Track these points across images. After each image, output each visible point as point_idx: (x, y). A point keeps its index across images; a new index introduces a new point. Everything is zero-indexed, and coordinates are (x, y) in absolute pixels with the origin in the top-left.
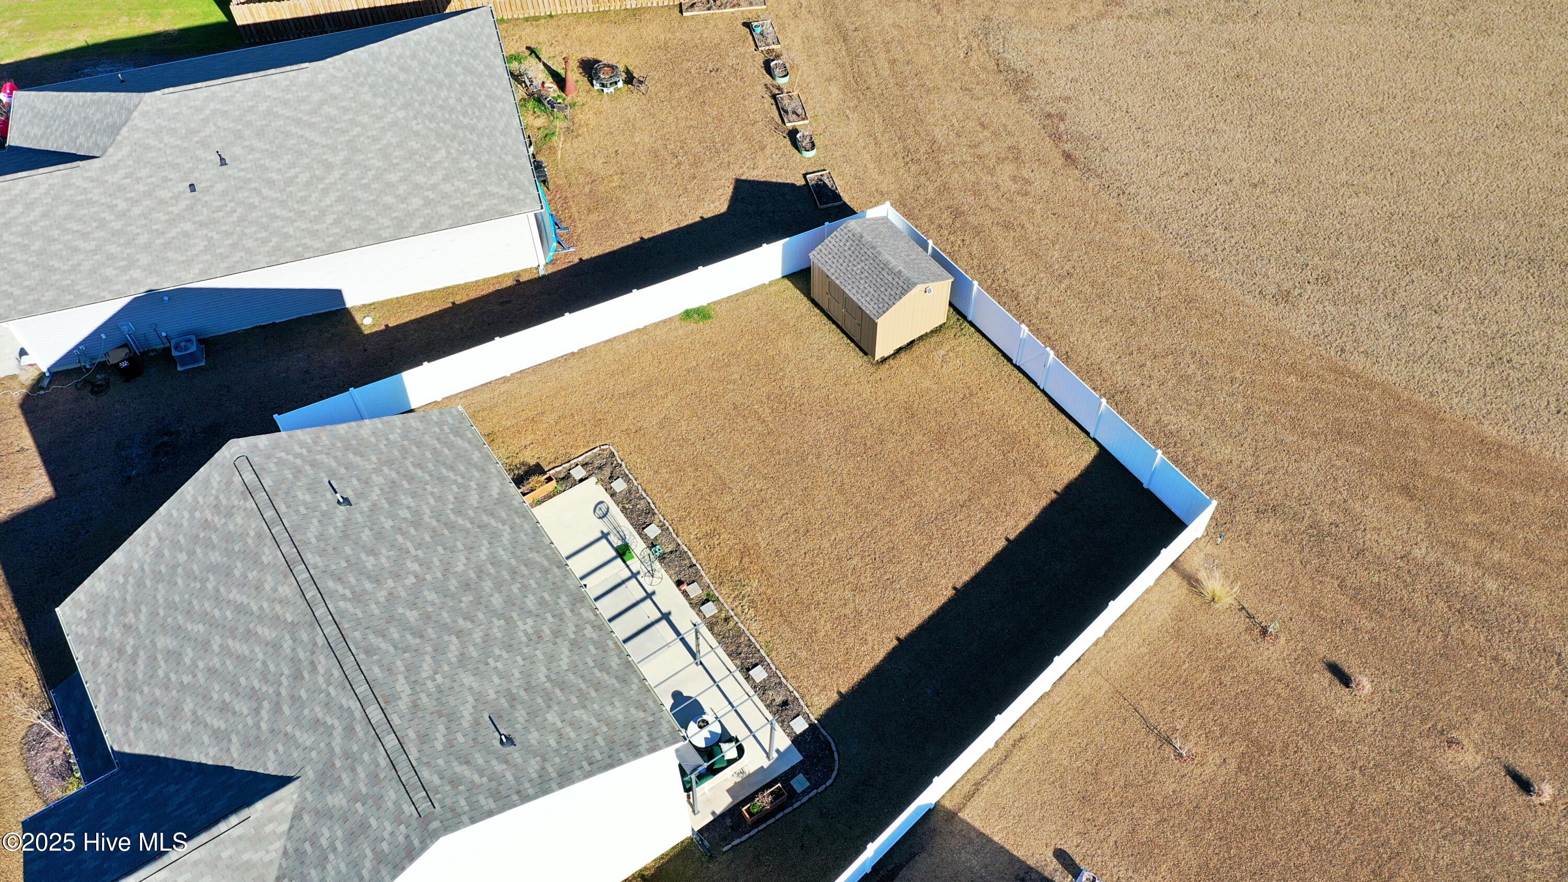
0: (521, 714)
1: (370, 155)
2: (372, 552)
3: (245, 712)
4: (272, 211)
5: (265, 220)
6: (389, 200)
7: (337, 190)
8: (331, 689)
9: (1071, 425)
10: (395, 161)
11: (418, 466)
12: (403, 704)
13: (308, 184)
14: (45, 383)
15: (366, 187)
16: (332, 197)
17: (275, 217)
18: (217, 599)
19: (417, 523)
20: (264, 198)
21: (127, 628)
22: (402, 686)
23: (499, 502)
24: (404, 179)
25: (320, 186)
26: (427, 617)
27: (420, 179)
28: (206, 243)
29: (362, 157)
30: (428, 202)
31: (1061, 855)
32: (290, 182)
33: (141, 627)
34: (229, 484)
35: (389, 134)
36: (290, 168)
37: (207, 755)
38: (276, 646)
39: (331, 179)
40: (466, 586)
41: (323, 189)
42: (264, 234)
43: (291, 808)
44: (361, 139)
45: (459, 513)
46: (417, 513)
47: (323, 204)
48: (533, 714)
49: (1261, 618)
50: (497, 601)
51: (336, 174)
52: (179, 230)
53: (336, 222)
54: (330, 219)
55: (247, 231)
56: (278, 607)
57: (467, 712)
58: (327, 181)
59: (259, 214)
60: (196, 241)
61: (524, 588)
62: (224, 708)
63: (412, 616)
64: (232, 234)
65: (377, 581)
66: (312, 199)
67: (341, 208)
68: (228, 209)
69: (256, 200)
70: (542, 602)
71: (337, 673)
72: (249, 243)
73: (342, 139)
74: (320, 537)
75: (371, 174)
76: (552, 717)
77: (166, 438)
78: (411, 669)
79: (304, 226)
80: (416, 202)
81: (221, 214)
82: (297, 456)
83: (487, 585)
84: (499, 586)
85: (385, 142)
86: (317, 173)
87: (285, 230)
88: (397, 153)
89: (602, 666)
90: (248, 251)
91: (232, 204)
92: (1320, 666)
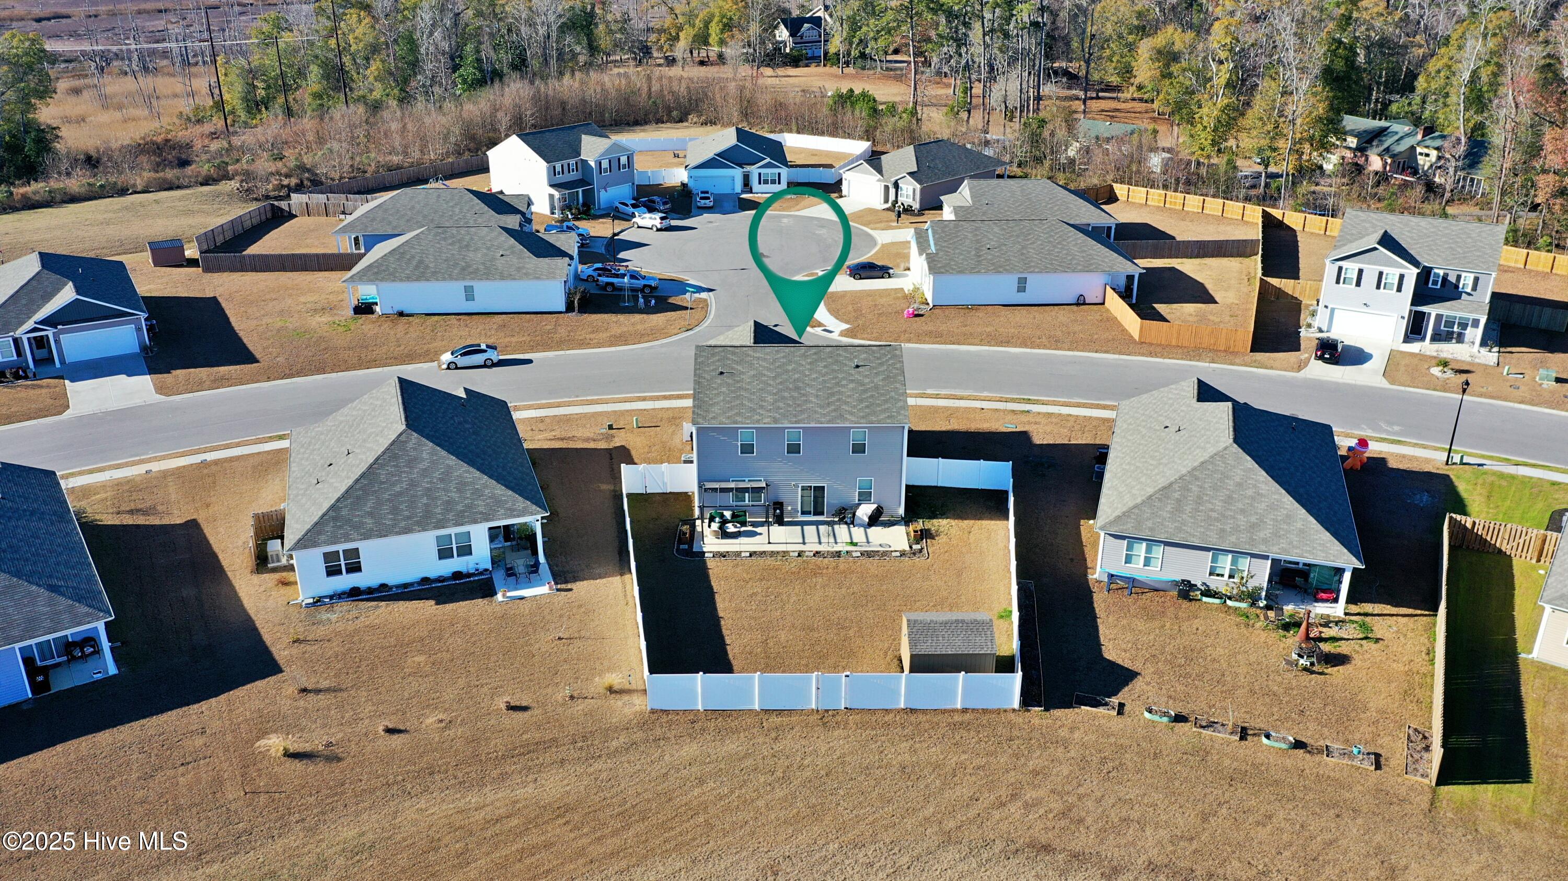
0: (730, 381)
2: (825, 367)
5: (1137, 451)
11: (872, 396)
12: (751, 353)
19: (837, 384)
22: (758, 355)
23: (841, 416)
26: (787, 371)
40: (797, 388)
45: (839, 400)
46: (843, 386)
48: (728, 385)
50: (786, 394)
57: (739, 368)
61: (789, 405)
63: (790, 368)
65: (810, 363)
70: (779, 408)
74: (839, 355)
76: (724, 389)
78: (765, 360)
82: (887, 361)
83: (796, 394)
84: (794, 398)
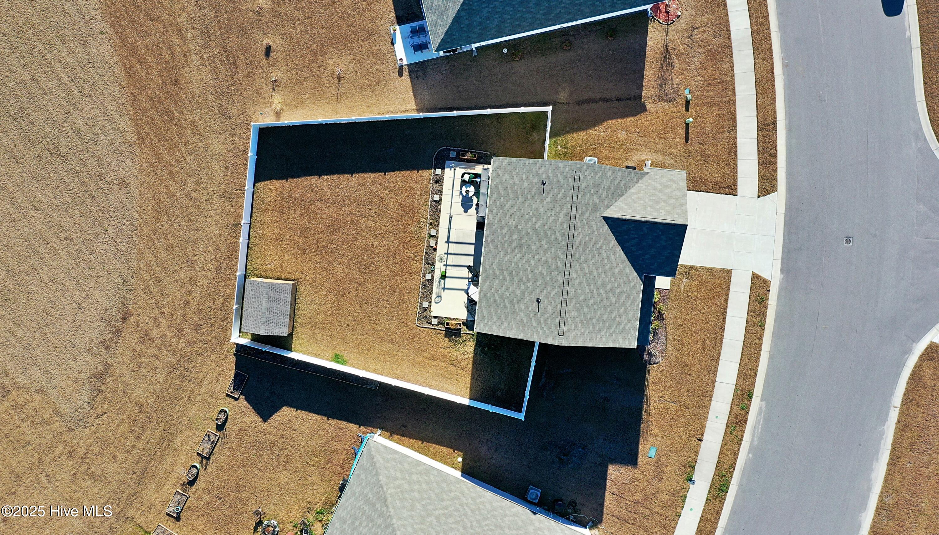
0: (534, 190)
1: (418, 511)
2: (541, 274)
3: (604, 251)
4: (471, 514)
5: (477, 512)
6: (424, 486)
7: (441, 505)
8: (580, 231)
9: (255, 199)
10: (411, 501)
11: (506, 307)
12: (565, 210)
13: (450, 516)
14: (590, 524)
15: (429, 498)
16: (444, 504)
17: (472, 511)
18: (592, 293)
19: (521, 280)
20: (471, 522)
21: (620, 316)
22: (561, 217)
23: (489, 278)
24: (412, 491)
25: (446, 511)
26: (540, 240)
27: (406, 486)
28: (504, 519)
29: (422, 513)
30: (410, 474)
31: (400, 74)
32: (457, 522)
33: (616, 312)
34: (569, 330)
35: (404, 516)
36: (453, 529)
37: (620, 251)
38: (586, 260)
39: (441, 512)
40: (521, 246)
41: (447, 510)
42: (481, 506)
43: (608, 210)
44: (417, 521)
45: (505, 279)
46: (518, 285)
47: (450, 503)
48: (530, 189)
49: (271, 86)
50: (515, 236)
51: (436, 513)
52: (511, 532)
53: (451, 491)
54: (452, 494)
55: (486, 513)
56: (579, 272)
57: (548, 199)
58: (443, 512)
59: (477, 517)
60: (507, 522)
61: (503, 237)
62: (609, 259)
63: (544, 243)
64: (492, 515)
65: (547, 261)
66: (453, 508)
67: (445, 496)
68: (487, 527)
69: (475, 523)
70: (502, 228)
71: (576, 234)
72: (488, 506)
73: (425, 527)
74: (554, 288)
75: (423, 503)
76: (526, 185)
77: (562, 457)
78: (555, 222)
79: (464, 499)
80: (415, 477)
81: (491, 527)
83: (514, 244)
84: (510, 242)
85: (409, 513)
86: (444, 519)
87: (472, 502)
88: (408, 504)
89: (499, 195)
90: (491, 503)
91: (485, 528)
92: (271, 59)
